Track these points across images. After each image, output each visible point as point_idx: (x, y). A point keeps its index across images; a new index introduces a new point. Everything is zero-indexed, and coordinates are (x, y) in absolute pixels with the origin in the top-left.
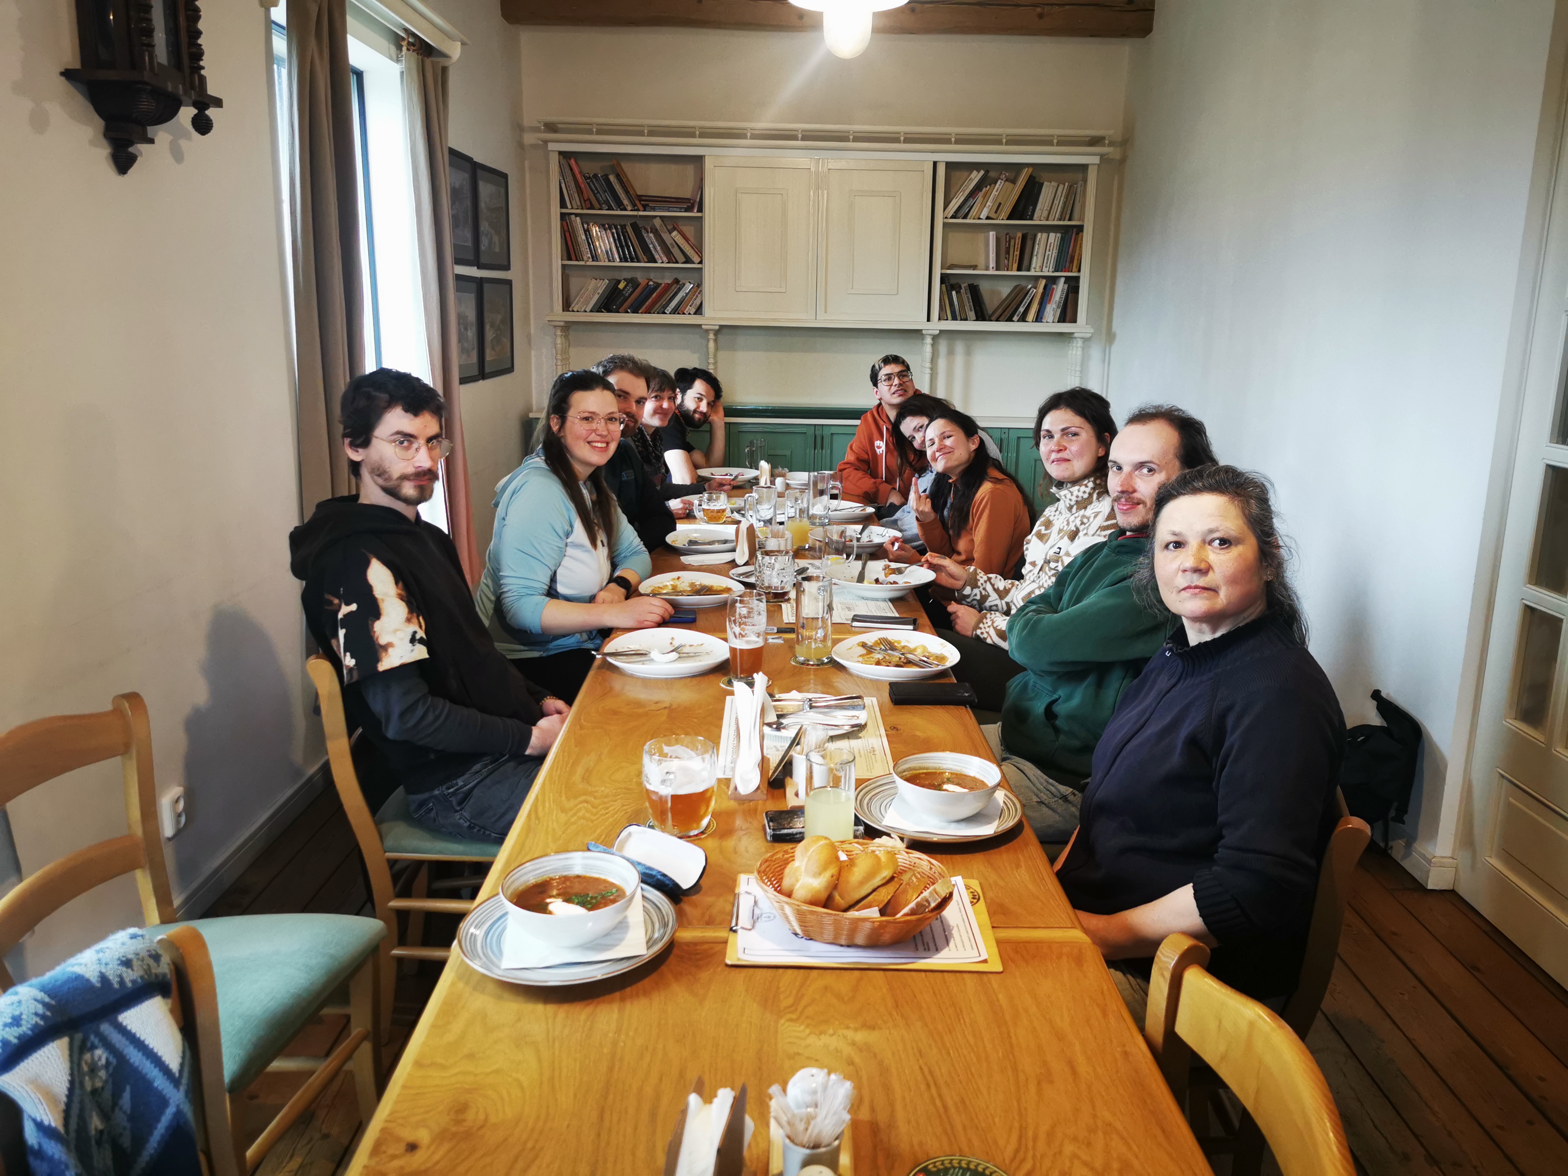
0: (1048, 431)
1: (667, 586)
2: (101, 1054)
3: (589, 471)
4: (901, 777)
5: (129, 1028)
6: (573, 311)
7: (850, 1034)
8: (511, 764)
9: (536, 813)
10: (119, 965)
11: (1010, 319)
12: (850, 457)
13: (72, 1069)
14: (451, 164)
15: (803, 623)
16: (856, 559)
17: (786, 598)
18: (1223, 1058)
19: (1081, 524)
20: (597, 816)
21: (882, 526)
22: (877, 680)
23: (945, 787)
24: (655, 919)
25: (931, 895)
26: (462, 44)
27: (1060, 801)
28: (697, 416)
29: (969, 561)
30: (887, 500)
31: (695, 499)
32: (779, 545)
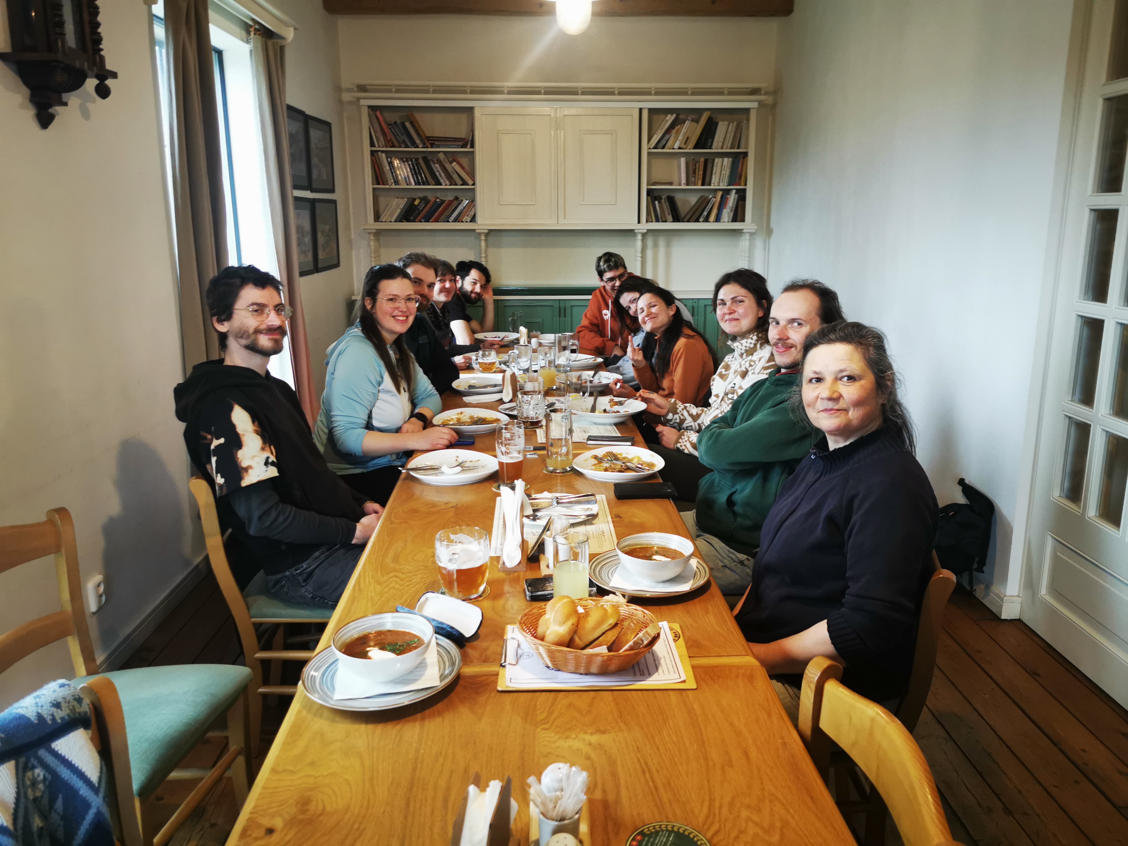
0: (722, 300)
1: (453, 419)
2: (39, 772)
3: (395, 337)
4: (623, 552)
5: (60, 752)
6: (382, 222)
7: (587, 737)
8: (342, 551)
9: (359, 585)
10: (51, 707)
11: (697, 221)
12: (585, 322)
13: (18, 783)
14: (289, 117)
15: (552, 443)
16: (589, 396)
17: (540, 425)
18: (854, 744)
19: (749, 366)
20: (404, 586)
21: (609, 371)
22: (605, 482)
23: (654, 557)
24: (446, 659)
25: (644, 636)
26: (294, 29)
27: (738, 565)
28: (473, 295)
29: (670, 395)
30: (611, 354)
31: (473, 355)
32: (534, 387)
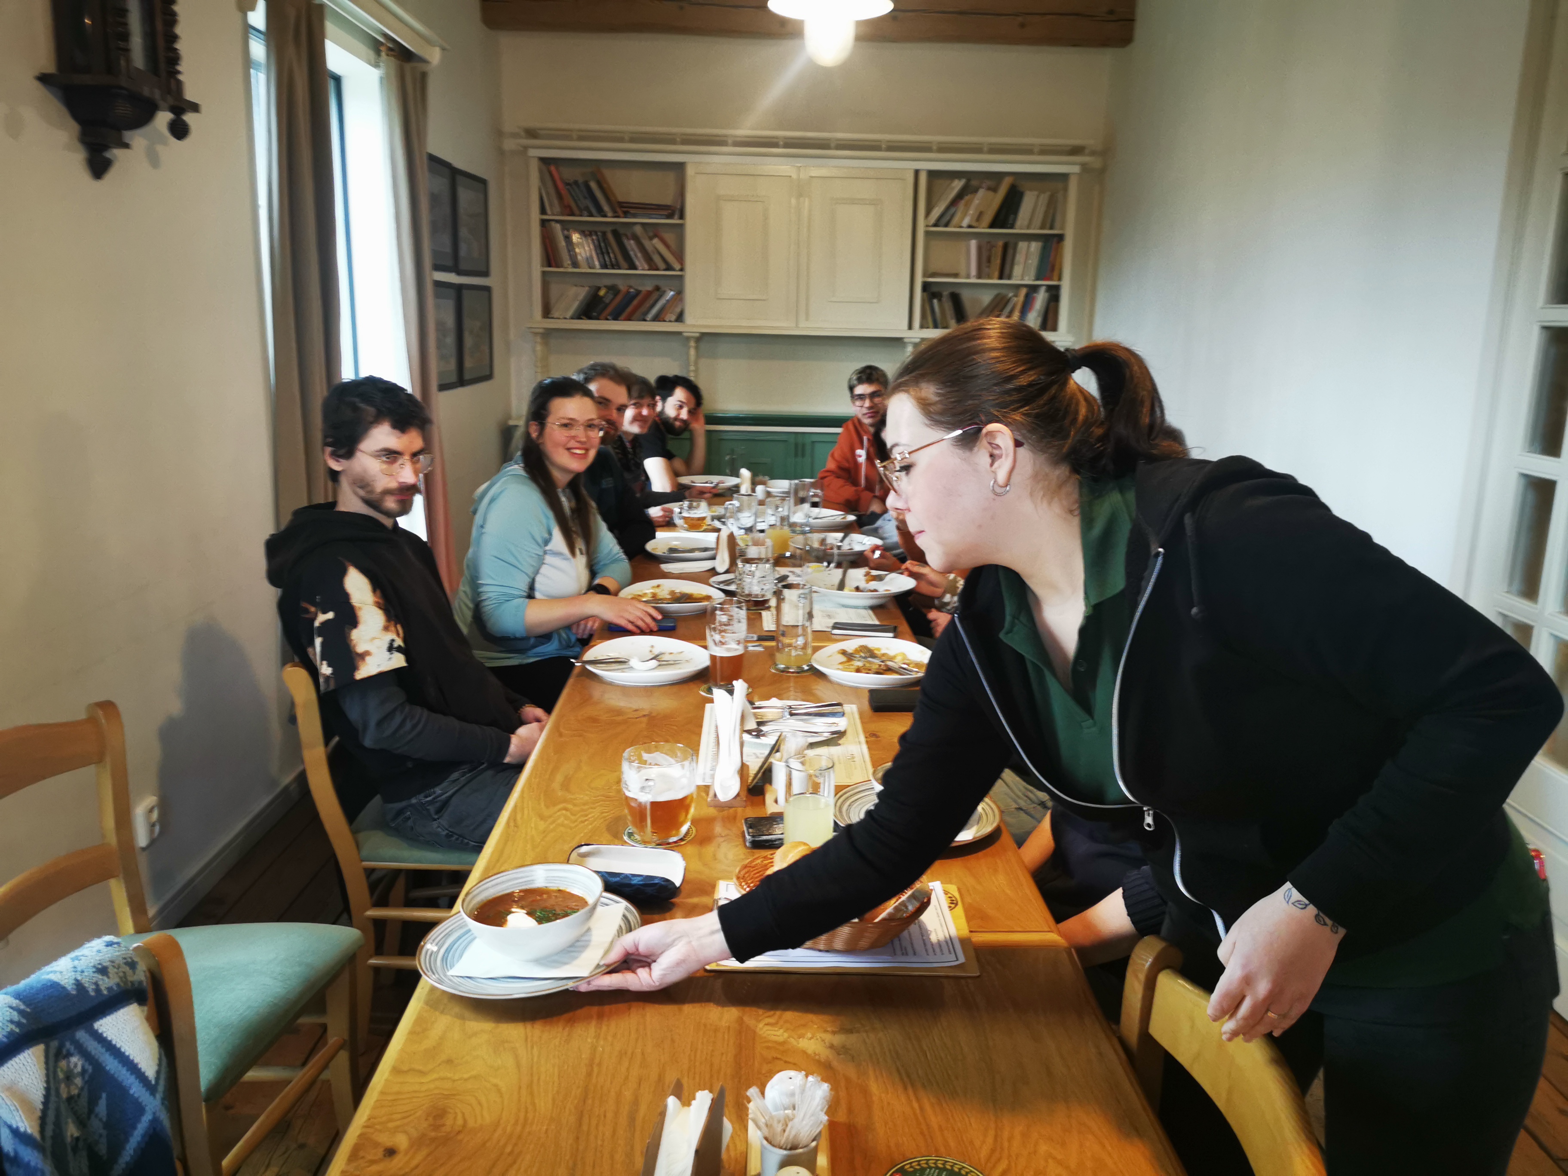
2: (76, 1061)
3: (569, 477)
5: (105, 1035)
6: (553, 318)
7: (828, 1037)
8: (490, 773)
9: (515, 820)
10: (94, 972)
12: (831, 465)
13: (47, 1075)
14: (430, 170)
16: (836, 567)
17: (767, 605)
18: (1197, 1058)
20: (576, 823)
21: (863, 534)
22: (857, 688)
26: (441, 50)
28: (677, 424)
30: (868, 508)
31: (675, 507)
32: (760, 553)
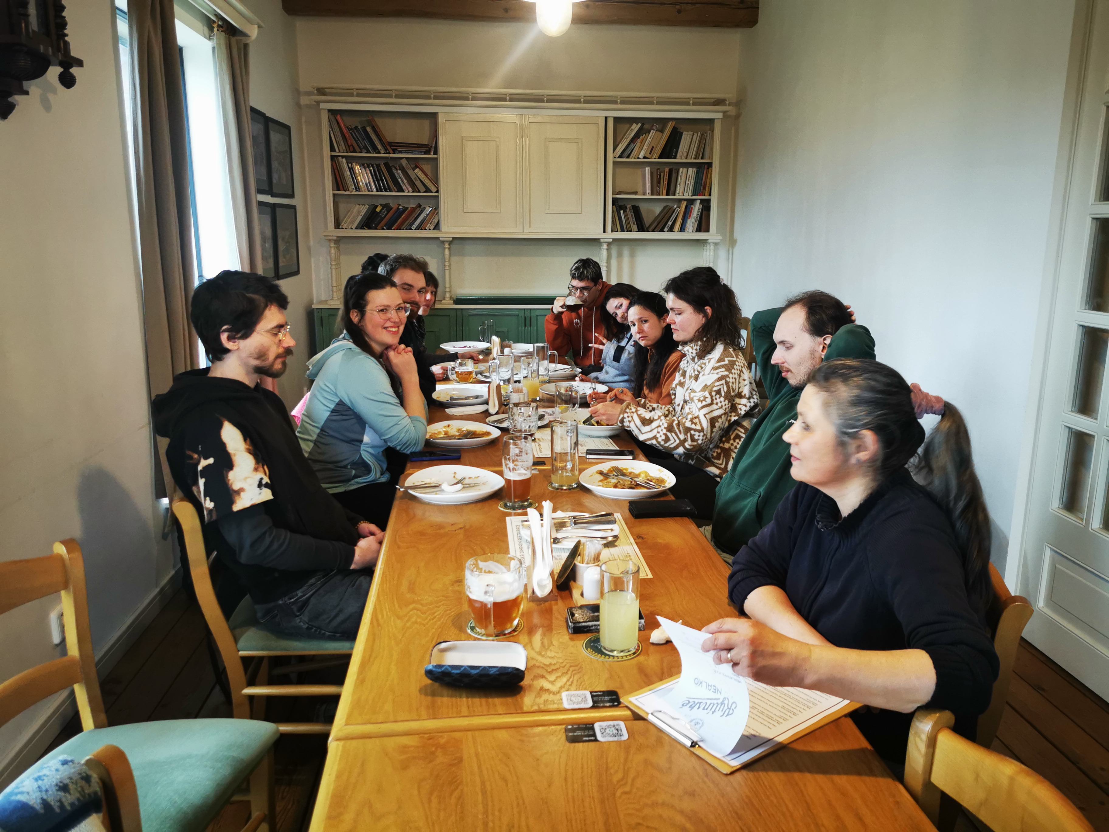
1: (441, 432)
6: (342, 228)
8: (339, 577)
9: (377, 620)
10: (57, 791)
11: (662, 230)
14: (252, 118)
20: (427, 621)
22: (617, 500)
26: (258, 27)
31: (449, 366)
32: (520, 399)
